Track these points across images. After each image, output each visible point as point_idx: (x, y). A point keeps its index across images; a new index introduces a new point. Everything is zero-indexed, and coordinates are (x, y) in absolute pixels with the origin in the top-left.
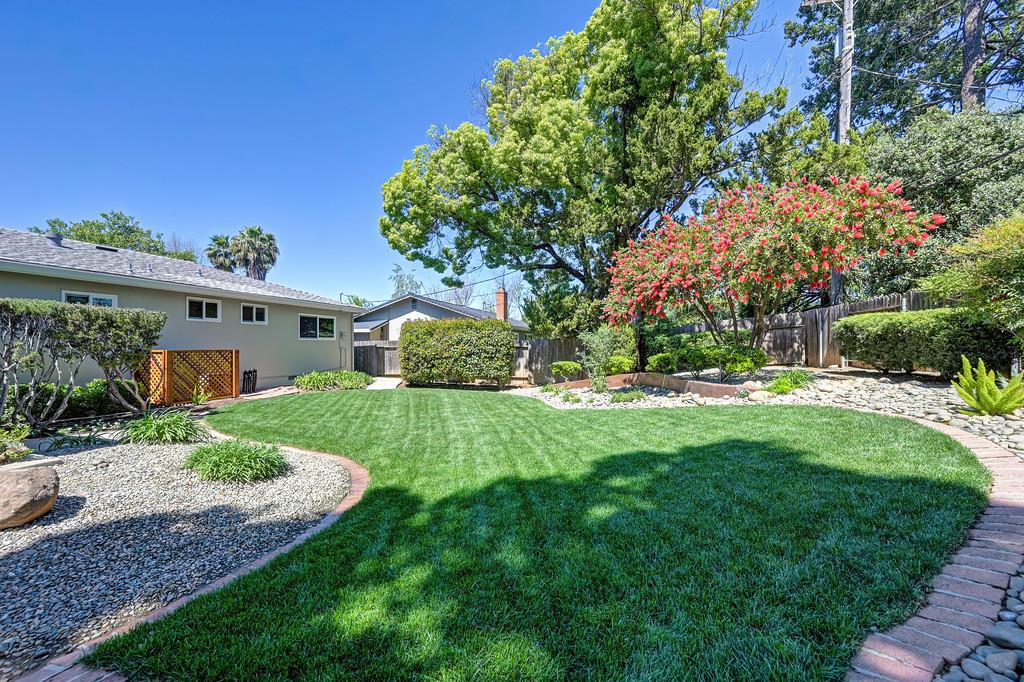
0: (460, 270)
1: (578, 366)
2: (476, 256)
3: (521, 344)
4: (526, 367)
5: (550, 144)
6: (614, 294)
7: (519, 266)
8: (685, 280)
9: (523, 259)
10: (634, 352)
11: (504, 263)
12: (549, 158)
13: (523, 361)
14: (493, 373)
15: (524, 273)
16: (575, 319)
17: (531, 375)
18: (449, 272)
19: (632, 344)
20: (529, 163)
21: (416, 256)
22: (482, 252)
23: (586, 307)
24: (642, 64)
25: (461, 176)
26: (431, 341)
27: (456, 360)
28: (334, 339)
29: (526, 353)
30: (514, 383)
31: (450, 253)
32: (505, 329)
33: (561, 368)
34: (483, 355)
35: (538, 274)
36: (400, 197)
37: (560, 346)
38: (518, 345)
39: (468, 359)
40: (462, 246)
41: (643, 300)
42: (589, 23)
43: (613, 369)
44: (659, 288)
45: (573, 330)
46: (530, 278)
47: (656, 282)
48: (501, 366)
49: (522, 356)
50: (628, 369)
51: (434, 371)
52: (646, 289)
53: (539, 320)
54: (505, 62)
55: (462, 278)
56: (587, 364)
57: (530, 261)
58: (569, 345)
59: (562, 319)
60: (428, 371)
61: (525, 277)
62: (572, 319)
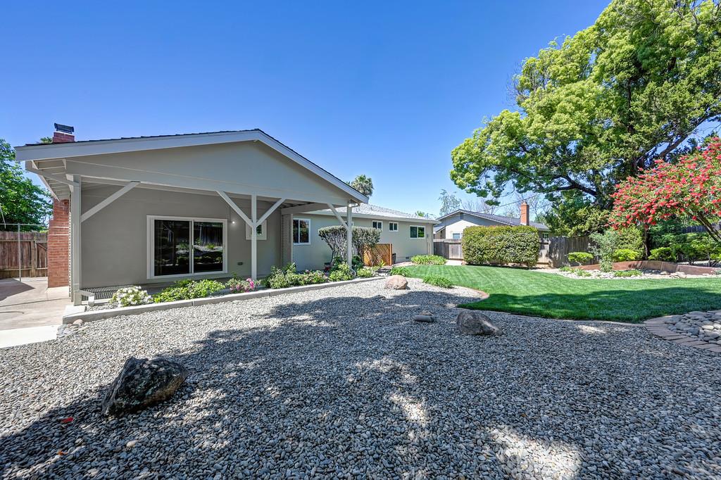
0: (498, 195)
1: (591, 256)
2: (509, 185)
3: (543, 241)
4: (547, 256)
5: (567, 116)
6: (617, 211)
7: (542, 190)
8: (669, 203)
9: (544, 185)
10: (641, 246)
11: (530, 188)
12: (566, 126)
13: (544, 252)
14: (524, 259)
15: (546, 194)
16: (587, 224)
17: (551, 261)
18: (490, 197)
19: (639, 240)
20: (552, 132)
21: (472, 191)
22: (513, 182)
23: (596, 215)
24: (644, 50)
25: (504, 144)
26: (484, 239)
27: (499, 250)
28: (424, 238)
29: (547, 247)
30: (538, 266)
31: (490, 185)
32: (533, 232)
33: (576, 257)
34: (518, 247)
35: (557, 194)
36: (464, 159)
37: (575, 243)
38: (540, 241)
39: (507, 250)
40: (499, 180)
41: (638, 214)
42: (599, 20)
43: (620, 258)
44: (650, 207)
45: (585, 231)
46: (551, 198)
47: (648, 204)
48: (530, 254)
49: (544, 248)
50: (633, 258)
51: (485, 256)
52: (640, 208)
53: (558, 225)
54: (530, 60)
55: (499, 200)
56: (597, 254)
57: (549, 185)
58: (582, 241)
59: (577, 224)
60: (481, 256)
61: (547, 197)
62: (584, 224)
